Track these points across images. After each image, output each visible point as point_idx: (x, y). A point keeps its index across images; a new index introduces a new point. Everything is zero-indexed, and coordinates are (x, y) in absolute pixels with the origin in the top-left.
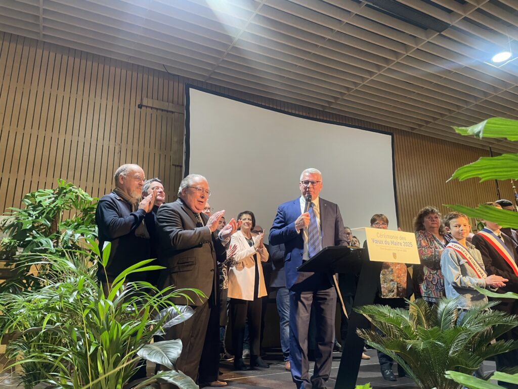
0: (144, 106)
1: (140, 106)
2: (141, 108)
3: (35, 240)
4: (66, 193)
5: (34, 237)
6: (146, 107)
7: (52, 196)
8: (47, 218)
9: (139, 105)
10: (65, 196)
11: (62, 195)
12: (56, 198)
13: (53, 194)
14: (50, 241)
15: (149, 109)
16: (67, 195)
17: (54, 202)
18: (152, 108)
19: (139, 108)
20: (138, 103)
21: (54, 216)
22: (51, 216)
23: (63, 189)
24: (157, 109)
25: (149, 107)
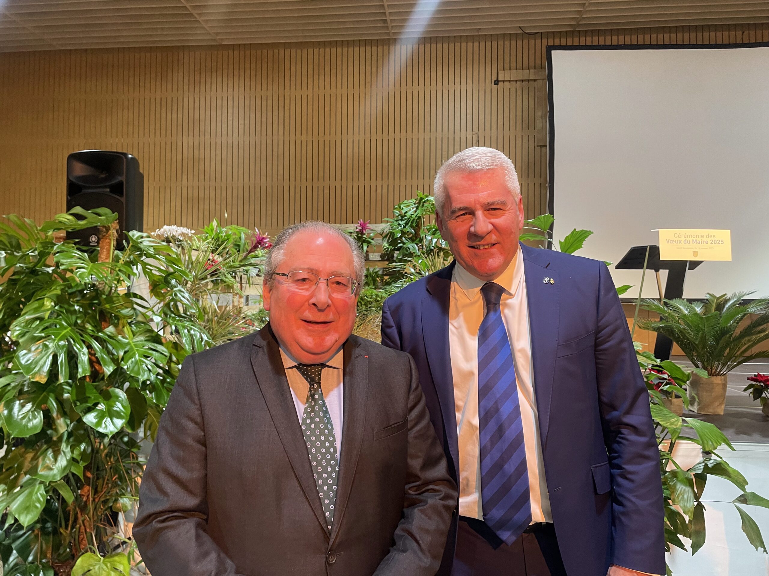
0: (501, 81)
1: (497, 82)
2: (497, 84)
3: (405, 246)
4: (424, 202)
5: (404, 244)
6: (504, 81)
7: (414, 206)
8: (411, 226)
9: (495, 81)
10: (423, 206)
11: (421, 204)
12: (417, 208)
13: (415, 204)
14: (416, 246)
15: (507, 84)
16: (426, 205)
17: (416, 211)
18: (510, 81)
19: (495, 84)
20: (494, 78)
21: (417, 224)
22: (414, 225)
23: (422, 199)
24: (516, 81)
25: (507, 81)
